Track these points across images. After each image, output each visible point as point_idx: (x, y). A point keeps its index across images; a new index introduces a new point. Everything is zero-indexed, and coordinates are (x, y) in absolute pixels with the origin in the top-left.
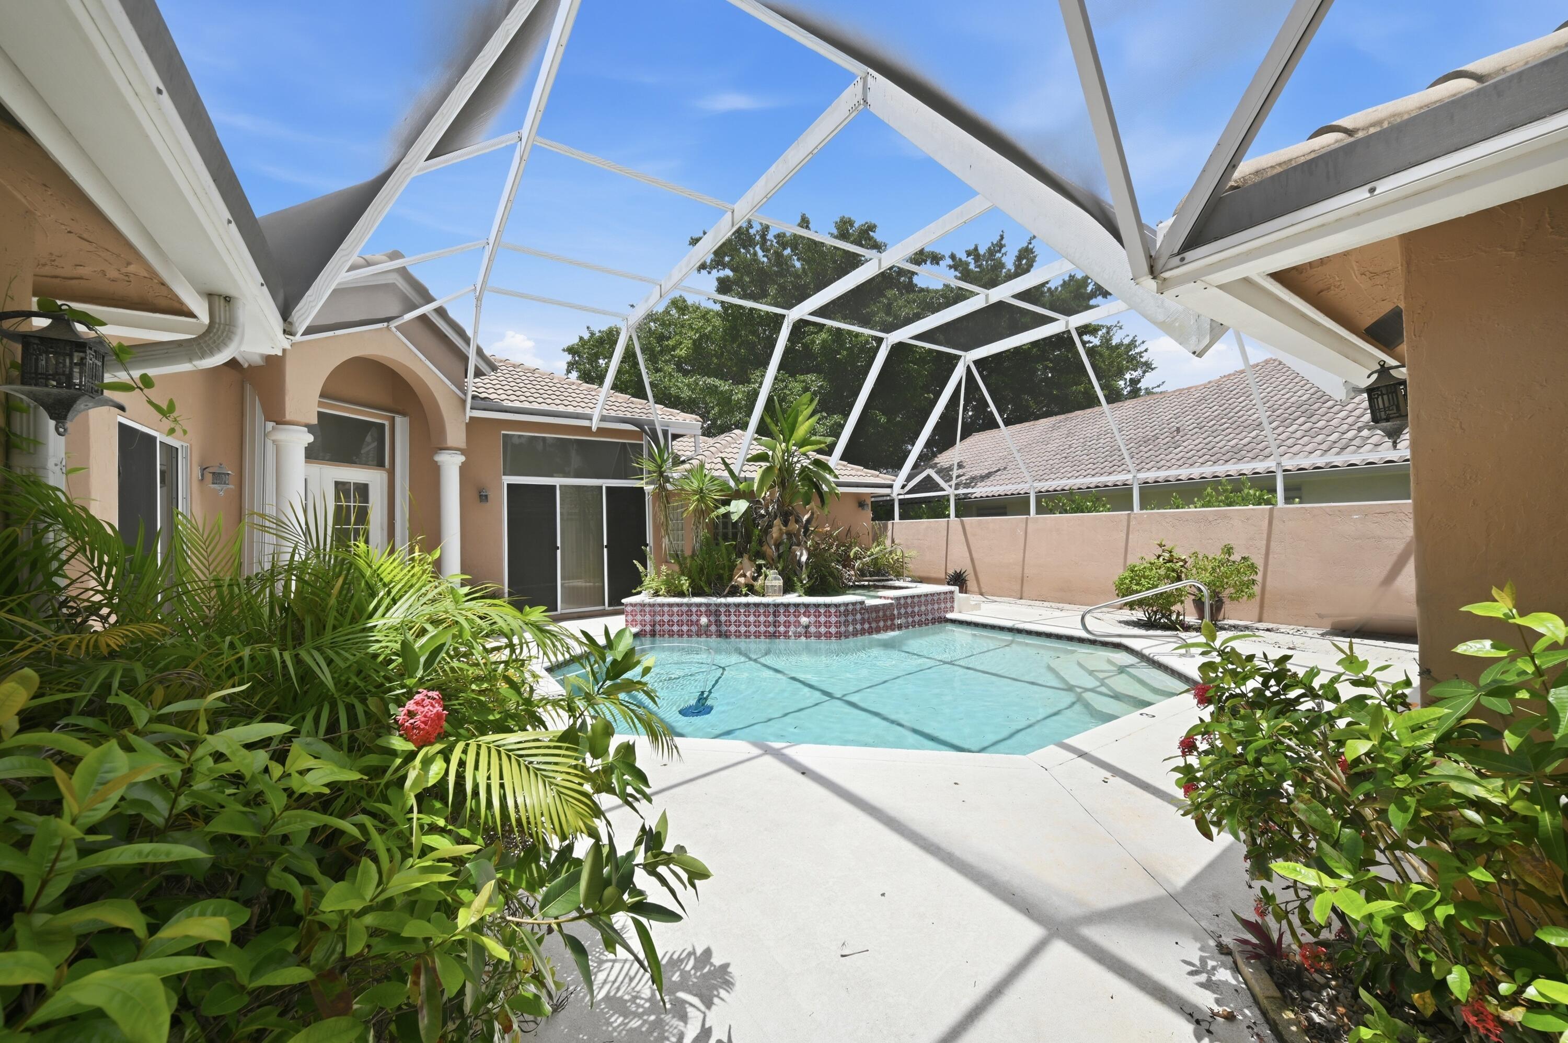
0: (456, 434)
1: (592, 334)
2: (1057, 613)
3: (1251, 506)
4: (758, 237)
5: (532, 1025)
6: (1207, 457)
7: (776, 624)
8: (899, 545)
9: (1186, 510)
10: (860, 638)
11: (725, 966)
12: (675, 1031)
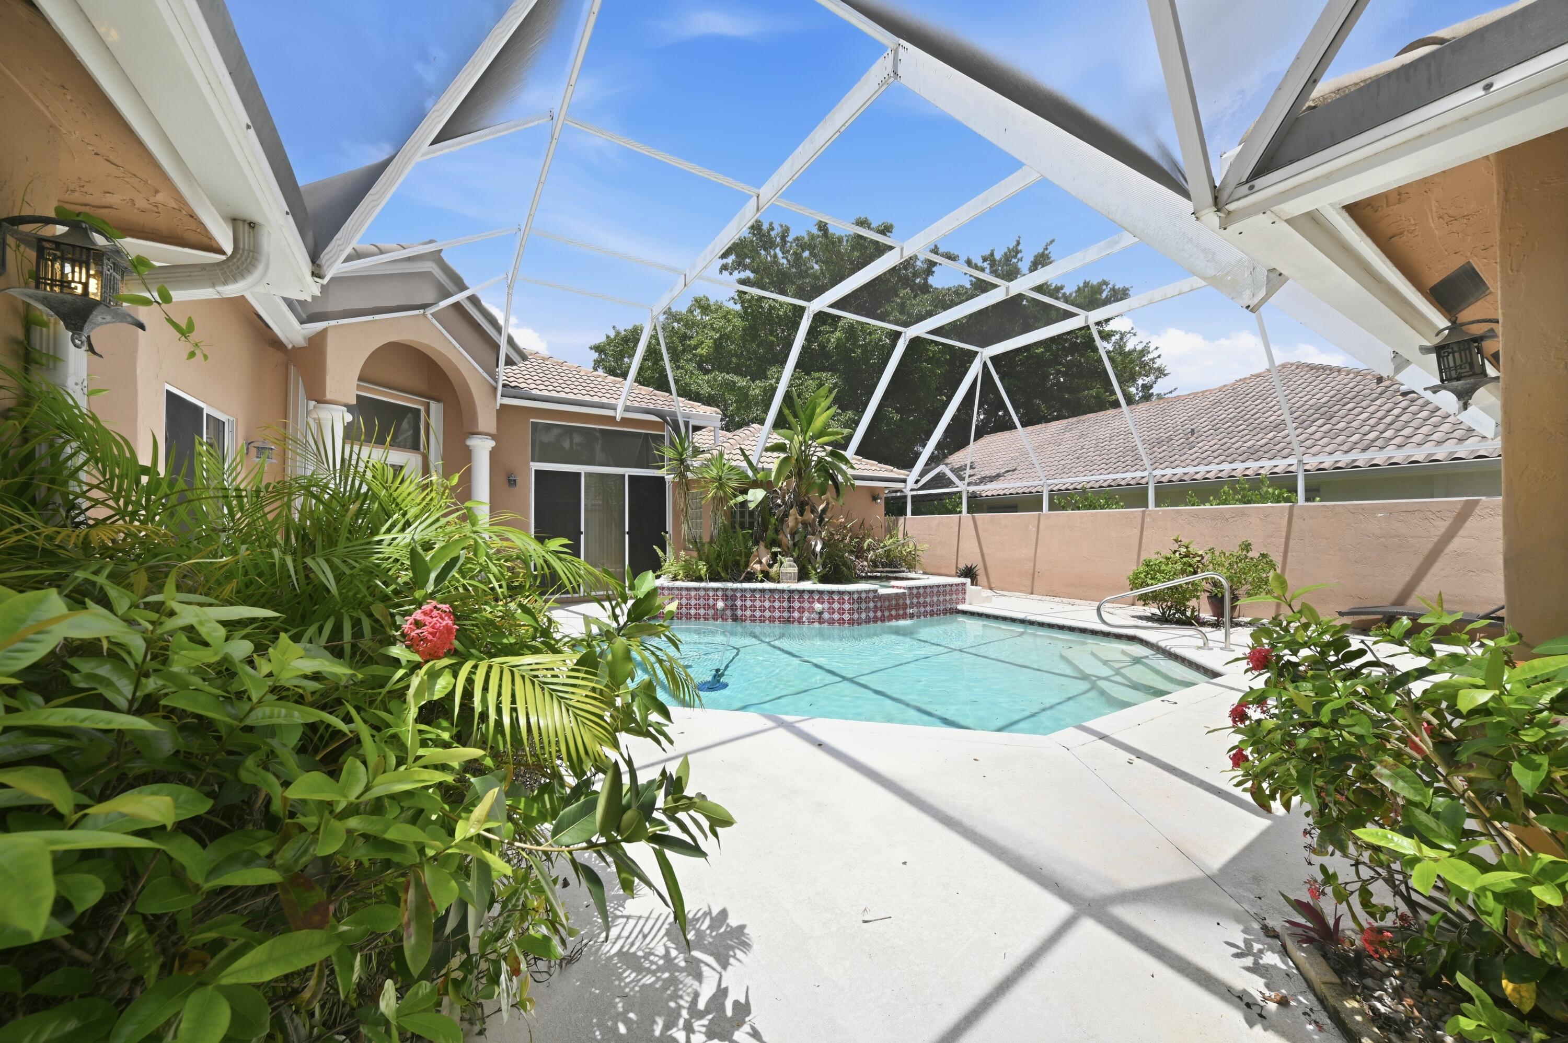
0: (486, 420)
1: (618, 333)
2: (1070, 607)
3: (1270, 504)
4: (778, 239)
5: (545, 976)
6: (1222, 458)
7: (790, 609)
8: (912, 538)
9: (1202, 507)
10: (872, 625)
11: (742, 927)
12: (690, 990)
